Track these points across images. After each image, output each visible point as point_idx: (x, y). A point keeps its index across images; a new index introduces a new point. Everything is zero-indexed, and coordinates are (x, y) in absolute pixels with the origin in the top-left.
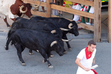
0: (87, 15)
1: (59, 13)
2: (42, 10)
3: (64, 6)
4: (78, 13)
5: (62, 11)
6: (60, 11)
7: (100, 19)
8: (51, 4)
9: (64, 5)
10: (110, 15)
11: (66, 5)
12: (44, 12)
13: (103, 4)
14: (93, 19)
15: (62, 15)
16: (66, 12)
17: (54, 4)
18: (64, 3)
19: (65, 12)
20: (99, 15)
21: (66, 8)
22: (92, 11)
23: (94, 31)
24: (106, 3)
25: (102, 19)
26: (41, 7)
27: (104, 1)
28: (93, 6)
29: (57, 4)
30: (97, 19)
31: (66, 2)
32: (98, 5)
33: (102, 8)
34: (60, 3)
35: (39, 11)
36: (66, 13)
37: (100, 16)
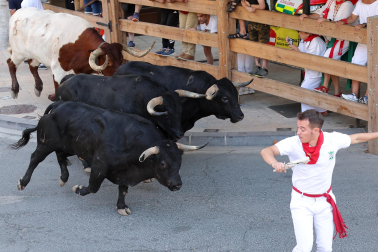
0: (345, 72)
1: (257, 64)
2: (204, 58)
3: (273, 44)
4: (317, 64)
5: (267, 61)
6: (260, 60)
8: (231, 37)
9: (272, 40)
11: (278, 41)
12: (211, 63)
14: (366, 84)
15: (266, 70)
16: (279, 61)
17: (241, 37)
18: (274, 35)
19: (275, 63)
21: (279, 50)
23: (369, 120)
26: (202, 49)
28: (364, 42)
29: (250, 37)
31: (279, 33)
34: (260, 36)
35: (196, 59)
36: (279, 64)
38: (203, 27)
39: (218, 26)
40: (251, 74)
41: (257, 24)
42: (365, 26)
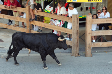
0: (65, 31)
2: (22, 26)
3: (44, 22)
4: (57, 29)
6: (40, 27)
7: (78, 34)
10: (87, 31)
11: (45, 21)
12: (24, 28)
13: (80, 20)
14: (72, 35)
16: (45, 27)
20: (77, 31)
21: (45, 24)
23: (72, 46)
24: (84, 19)
25: (80, 34)
26: (21, 23)
27: (81, 18)
28: (71, 22)
30: (75, 35)
32: (76, 21)
33: (80, 24)
35: (19, 26)
36: (45, 28)
37: (78, 31)
40: (37, 31)
41: (39, 16)
42: (72, 17)
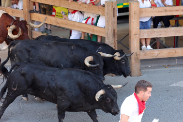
0: (93, 31)
1: (46, 27)
3: (54, 16)
4: (78, 27)
5: (51, 25)
6: (47, 25)
7: (116, 36)
8: (31, 12)
9: (54, 13)
10: (132, 30)
11: (57, 14)
13: (120, 10)
14: (105, 38)
15: (51, 31)
16: (58, 25)
17: (37, 12)
18: (55, 11)
19: (55, 26)
20: (114, 30)
21: (57, 19)
22: (101, 23)
24: (126, 9)
25: (119, 36)
27: (121, 7)
28: (103, 15)
29: (42, 12)
30: (111, 37)
31: (57, 9)
32: (112, 13)
33: (119, 18)
34: (47, 12)
36: (58, 27)
37: (116, 31)
38: (15, 6)
39: (23, 6)
40: (42, 32)
41: (45, 4)
42: (104, 6)
